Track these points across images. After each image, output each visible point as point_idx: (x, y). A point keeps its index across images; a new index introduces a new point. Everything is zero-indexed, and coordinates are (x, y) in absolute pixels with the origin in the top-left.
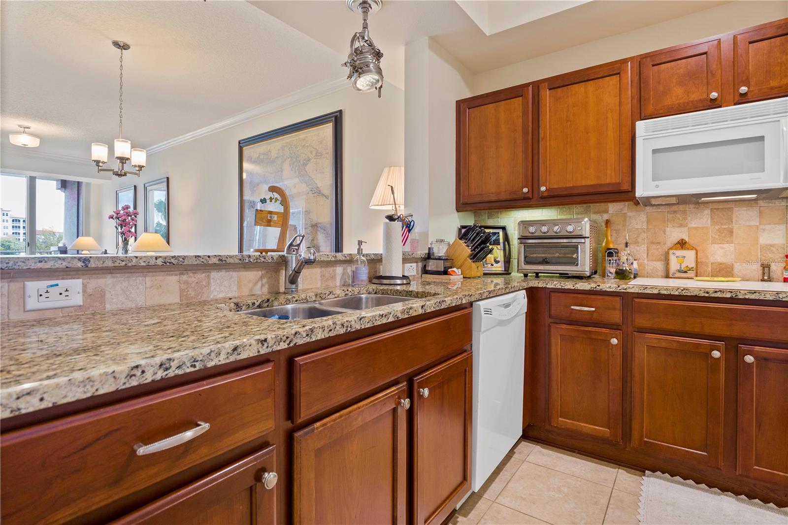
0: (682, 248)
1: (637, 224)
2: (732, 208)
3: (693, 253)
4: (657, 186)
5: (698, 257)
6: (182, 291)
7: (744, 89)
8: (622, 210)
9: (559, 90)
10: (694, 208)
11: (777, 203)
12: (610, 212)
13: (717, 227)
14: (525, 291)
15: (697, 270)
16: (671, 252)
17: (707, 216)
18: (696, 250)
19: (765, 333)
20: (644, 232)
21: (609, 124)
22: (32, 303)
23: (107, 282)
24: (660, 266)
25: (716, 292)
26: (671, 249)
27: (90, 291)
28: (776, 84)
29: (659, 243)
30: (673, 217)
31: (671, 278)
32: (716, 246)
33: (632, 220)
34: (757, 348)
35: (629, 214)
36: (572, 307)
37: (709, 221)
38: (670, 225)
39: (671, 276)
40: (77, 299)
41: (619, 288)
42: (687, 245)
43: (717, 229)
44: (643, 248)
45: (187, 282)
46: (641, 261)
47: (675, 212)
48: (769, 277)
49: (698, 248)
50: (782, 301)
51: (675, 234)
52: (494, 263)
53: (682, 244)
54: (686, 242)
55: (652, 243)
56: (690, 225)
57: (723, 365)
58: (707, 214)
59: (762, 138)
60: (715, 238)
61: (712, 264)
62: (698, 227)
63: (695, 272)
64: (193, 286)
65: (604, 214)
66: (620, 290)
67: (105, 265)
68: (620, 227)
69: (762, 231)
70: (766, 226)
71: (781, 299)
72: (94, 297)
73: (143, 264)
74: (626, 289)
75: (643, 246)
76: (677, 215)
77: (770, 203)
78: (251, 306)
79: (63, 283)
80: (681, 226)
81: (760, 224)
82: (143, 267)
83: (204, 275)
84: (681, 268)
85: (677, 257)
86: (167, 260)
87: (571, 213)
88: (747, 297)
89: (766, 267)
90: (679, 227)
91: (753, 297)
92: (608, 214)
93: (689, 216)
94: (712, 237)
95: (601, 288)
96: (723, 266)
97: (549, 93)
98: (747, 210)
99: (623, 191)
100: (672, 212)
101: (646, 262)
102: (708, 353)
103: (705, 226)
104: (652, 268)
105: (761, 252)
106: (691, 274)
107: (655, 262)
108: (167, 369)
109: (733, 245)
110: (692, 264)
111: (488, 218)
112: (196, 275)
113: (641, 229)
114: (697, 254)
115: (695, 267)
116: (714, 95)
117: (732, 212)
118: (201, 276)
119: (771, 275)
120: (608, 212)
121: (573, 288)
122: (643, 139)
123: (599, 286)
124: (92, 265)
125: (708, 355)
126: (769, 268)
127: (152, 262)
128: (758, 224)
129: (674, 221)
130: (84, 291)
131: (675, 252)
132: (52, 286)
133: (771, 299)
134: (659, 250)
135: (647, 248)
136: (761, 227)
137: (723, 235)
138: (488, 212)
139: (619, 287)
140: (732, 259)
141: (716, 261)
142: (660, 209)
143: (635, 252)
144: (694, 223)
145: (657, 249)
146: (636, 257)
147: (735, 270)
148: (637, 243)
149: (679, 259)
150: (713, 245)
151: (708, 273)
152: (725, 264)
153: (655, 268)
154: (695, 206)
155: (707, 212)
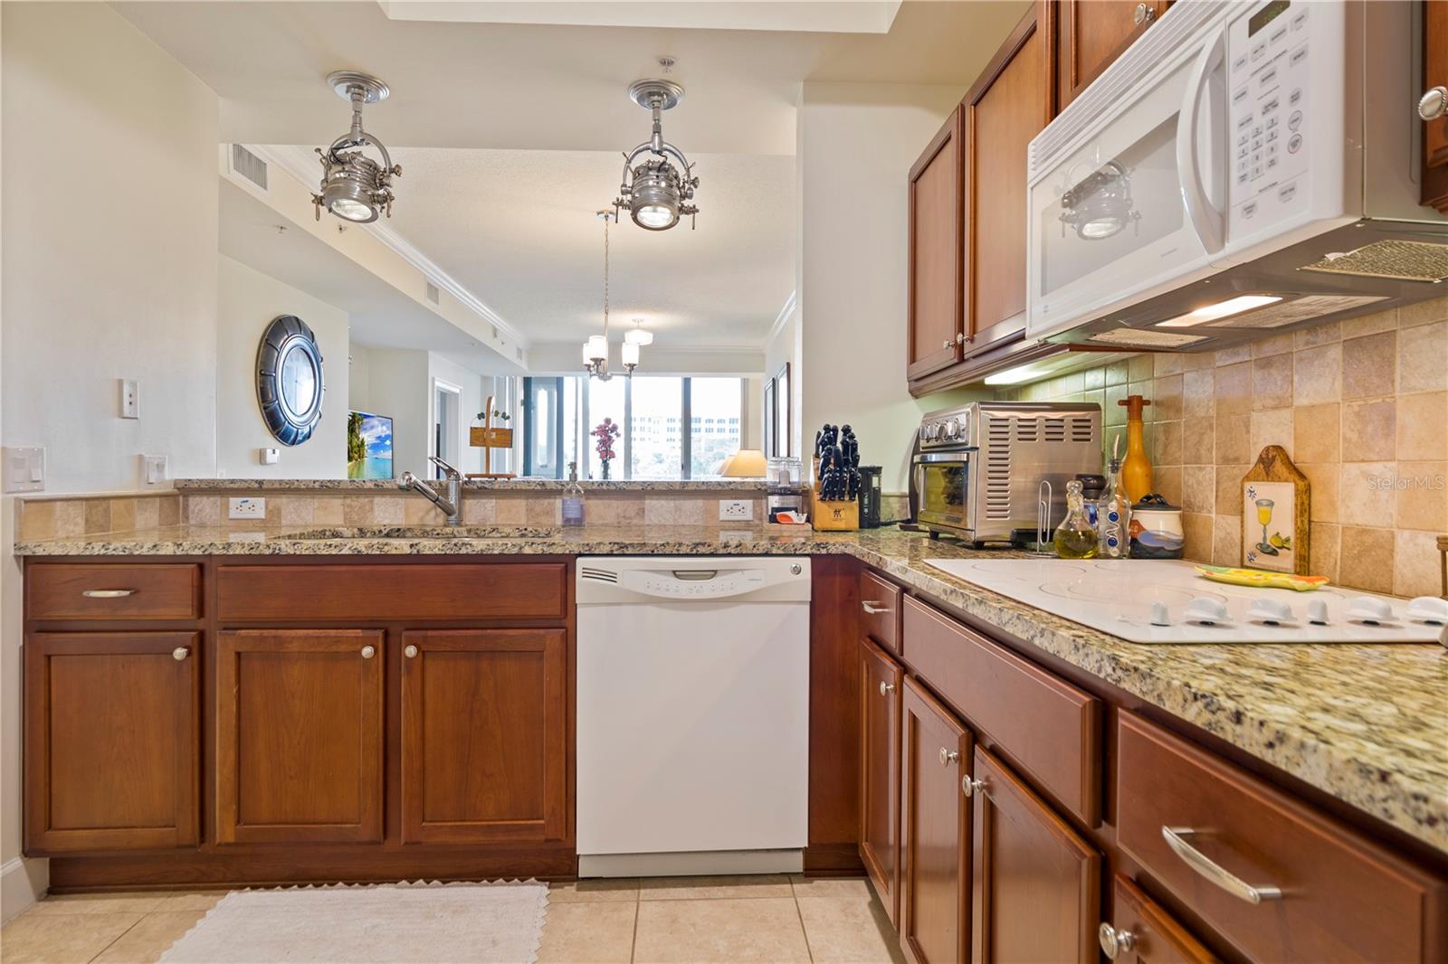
0: (1268, 475)
1: (1198, 405)
2: (1394, 331)
6: (346, 514)
8: (1175, 365)
10: (1307, 343)
13: (1357, 404)
14: (808, 559)
16: (1248, 486)
17: (1336, 367)
18: (1305, 482)
20: (1211, 426)
22: (233, 514)
23: (282, 501)
26: (1248, 477)
27: (270, 508)
29: (1235, 460)
30: (1264, 378)
31: (1248, 568)
32: (1353, 468)
35: (1186, 376)
37: (1338, 385)
38: (1258, 405)
39: (1247, 563)
40: (261, 514)
43: (1357, 409)
44: (1210, 473)
45: (350, 506)
46: (1204, 513)
47: (1269, 361)
53: (1268, 464)
54: (1275, 458)
55: (1226, 460)
56: (1302, 401)
58: (1335, 359)
60: (1350, 441)
61: (1343, 528)
62: (1314, 406)
64: (356, 509)
67: (274, 486)
68: (1172, 415)
72: (274, 515)
73: (303, 487)
75: (1209, 469)
76: (1272, 371)
78: (377, 533)
79: (251, 500)
80: (1280, 405)
82: (303, 490)
83: (366, 500)
84: (1265, 538)
85: (1257, 503)
86: (324, 484)
90: (1274, 408)
93: (1297, 371)
94: (1345, 438)
96: (1368, 540)
98: (1427, 336)
100: (1263, 362)
101: (1213, 515)
103: (1330, 400)
104: (1221, 534)
106: (1284, 559)
107: (1228, 518)
108: (107, 549)
109: (1394, 464)
110: (1288, 530)
112: (359, 500)
113: (1206, 415)
115: (1295, 539)
117: (1398, 346)
118: (365, 500)
124: (265, 486)
127: (311, 485)
129: (1266, 390)
130: (266, 508)
131: (1255, 487)
132: (244, 502)
134: (1238, 481)
135: (1217, 475)
137: (1370, 429)
140: (1391, 515)
141: (1351, 521)
142: (1239, 354)
143: (1195, 486)
144: (1305, 393)
145: (1234, 479)
146: (1197, 500)
147: (1399, 558)
148: (1197, 460)
149: (1262, 508)
150: (1347, 465)
151: (1333, 560)
152: (1374, 531)
153: (1228, 533)
154: (1308, 337)
155: (1335, 353)
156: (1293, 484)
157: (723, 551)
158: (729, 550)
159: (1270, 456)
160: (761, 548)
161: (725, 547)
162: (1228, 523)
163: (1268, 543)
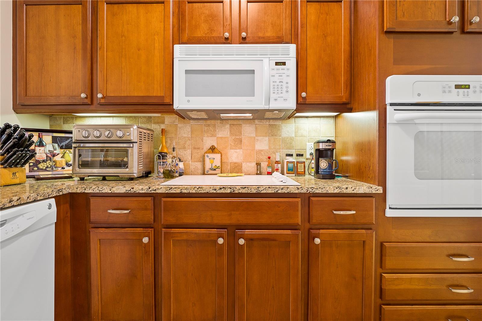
0: (213, 152)
1: (184, 134)
2: (242, 124)
3: (219, 155)
4: (189, 101)
5: (222, 159)
7: (244, 34)
8: (174, 121)
9: (116, 6)
10: (220, 123)
11: (264, 122)
12: (166, 123)
13: (233, 137)
14: (54, 199)
15: (221, 168)
16: (206, 155)
17: (228, 129)
18: (221, 154)
19: (250, 220)
20: (189, 140)
21: (156, 45)
24: (199, 165)
25: (221, 189)
26: (206, 153)
28: (262, 35)
29: (199, 148)
30: (207, 129)
31: (206, 174)
32: (233, 151)
33: (181, 130)
34: (247, 232)
35: (179, 125)
36: (109, 211)
37: (229, 133)
38: (206, 135)
39: (206, 173)
41: (150, 190)
42: (216, 150)
44: (189, 152)
46: (187, 162)
47: (209, 125)
48: (260, 172)
49: (222, 152)
50: (260, 193)
51: (209, 142)
52: (65, 166)
53: (213, 149)
54: (215, 148)
55: (195, 148)
56: (218, 136)
57: (226, 248)
58: (228, 128)
59: (253, 72)
60: (232, 145)
61: (230, 163)
62: (222, 137)
63: (220, 169)
65: (161, 125)
66: (151, 191)
68: (173, 135)
69: (257, 141)
70: (259, 137)
71: (260, 192)
74: (155, 190)
75: (189, 150)
76: (210, 128)
77: (261, 122)
80: (213, 136)
81: (256, 136)
84: (212, 167)
85: (209, 159)
87: (137, 122)
88: (240, 192)
89: (258, 164)
90: (211, 136)
91: (244, 191)
92: (164, 124)
93: (217, 129)
94: (230, 144)
95: (135, 190)
96: (237, 165)
97: (107, 7)
98: (249, 126)
99: (166, 103)
100: (207, 125)
101: (190, 163)
102: (216, 240)
103: (226, 136)
104: (194, 167)
105: (256, 155)
106: (218, 171)
107: (196, 163)
109: (242, 150)
110: (219, 164)
111: (64, 123)
113: (187, 137)
114: (221, 156)
115: (220, 166)
116: (227, 35)
117: (242, 127)
119: (261, 171)
120: (164, 123)
121: (110, 192)
122: (179, 60)
123: (133, 188)
125: (216, 241)
126: (260, 165)
128: (255, 136)
129: (208, 132)
131: (208, 155)
133: (254, 192)
134: (199, 154)
135: (191, 152)
136: (256, 138)
137: (236, 143)
138: (64, 118)
139: (149, 188)
140: (241, 160)
141: (232, 161)
142: (199, 122)
143: (183, 155)
144: (220, 134)
145: (198, 153)
146: (184, 159)
147: (243, 168)
148: (184, 148)
149: (211, 160)
150: (231, 150)
151: (228, 170)
152: (238, 163)
153: (196, 167)
154: (221, 122)
155: (228, 126)
156: (220, 154)
157: (10, 205)
158: (13, 203)
159: (213, 148)
160: (31, 198)
161: (10, 202)
162: (196, 164)
163: (213, 168)
